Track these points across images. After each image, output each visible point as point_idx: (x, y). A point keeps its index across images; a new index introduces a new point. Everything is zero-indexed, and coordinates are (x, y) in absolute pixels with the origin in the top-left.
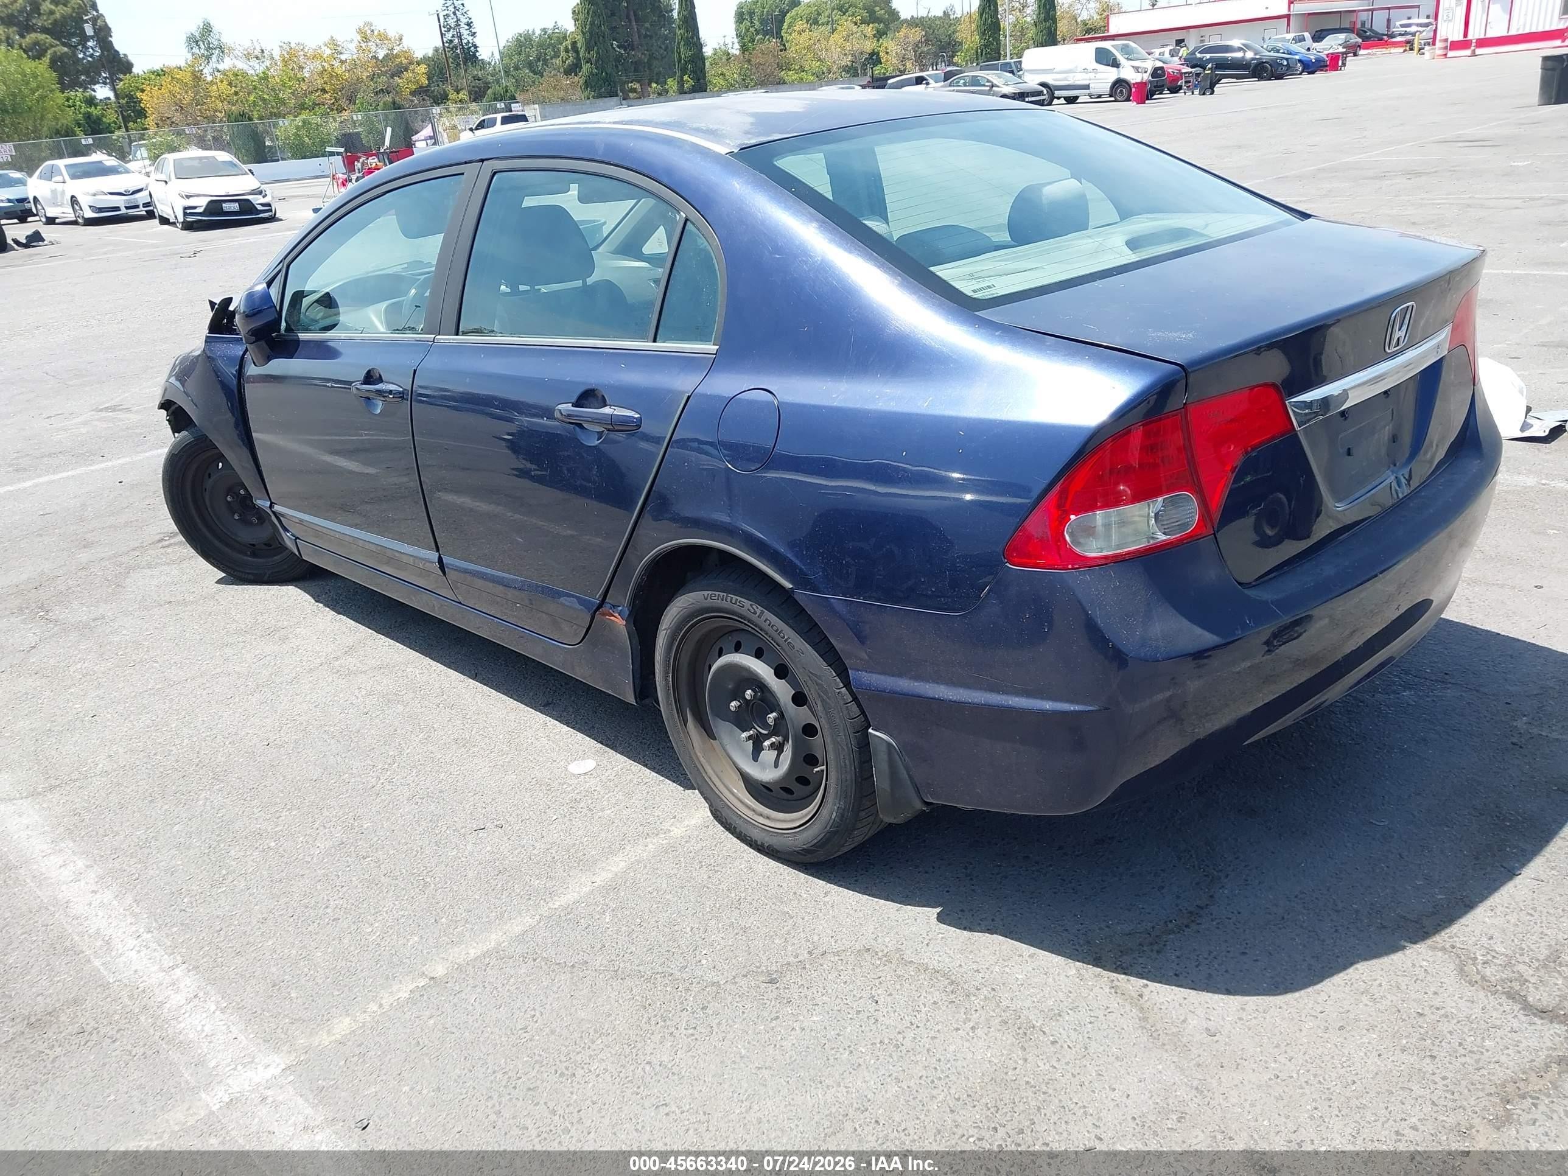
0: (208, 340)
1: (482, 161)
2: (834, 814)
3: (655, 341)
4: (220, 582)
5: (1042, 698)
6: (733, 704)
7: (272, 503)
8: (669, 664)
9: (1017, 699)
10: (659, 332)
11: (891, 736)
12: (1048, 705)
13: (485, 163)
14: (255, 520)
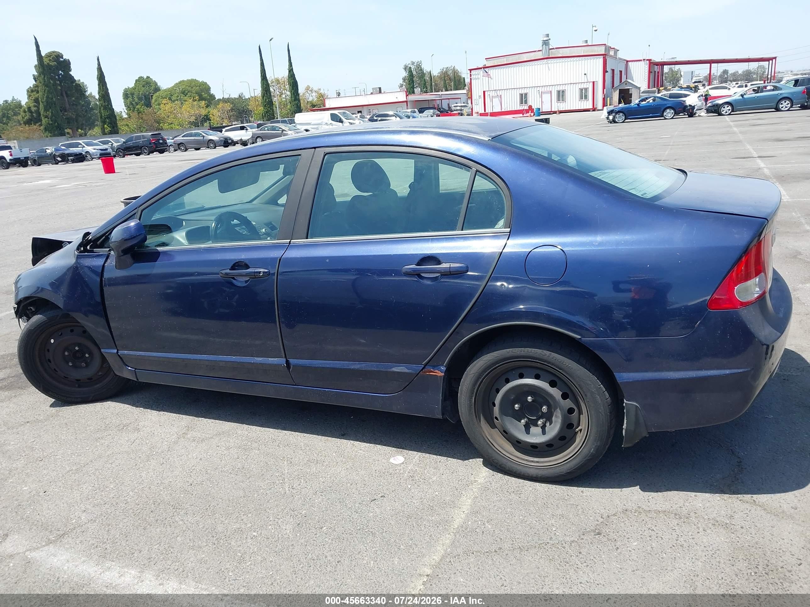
0: (78, 257)
1: (315, 148)
2: (593, 449)
3: (462, 230)
4: (52, 406)
5: (725, 369)
6: (516, 406)
7: (118, 350)
8: (474, 392)
9: (712, 371)
10: (464, 225)
11: (637, 402)
12: (728, 372)
13: (317, 149)
14: (84, 364)
